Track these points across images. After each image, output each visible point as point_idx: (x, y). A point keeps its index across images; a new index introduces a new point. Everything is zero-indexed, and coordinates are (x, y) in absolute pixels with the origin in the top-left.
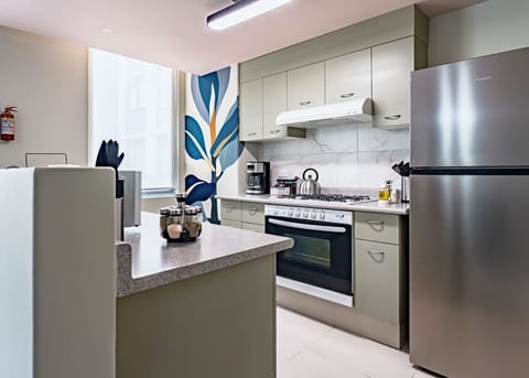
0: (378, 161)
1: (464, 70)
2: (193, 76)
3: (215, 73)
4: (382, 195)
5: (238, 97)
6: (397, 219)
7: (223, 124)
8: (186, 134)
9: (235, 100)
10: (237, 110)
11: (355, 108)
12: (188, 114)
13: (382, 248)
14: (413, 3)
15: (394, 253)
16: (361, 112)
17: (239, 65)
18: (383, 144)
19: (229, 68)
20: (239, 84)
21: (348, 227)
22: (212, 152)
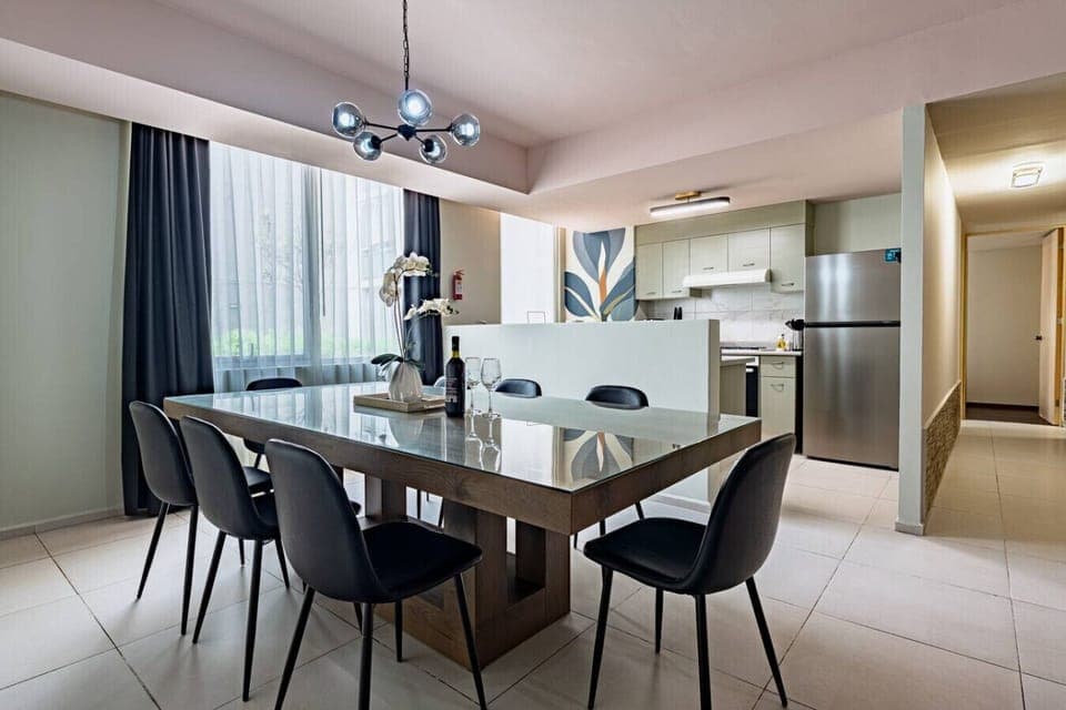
0: (771, 318)
1: (842, 259)
2: (575, 233)
3: (606, 232)
4: (780, 346)
5: (634, 259)
6: (794, 359)
7: (616, 281)
8: (566, 291)
9: (631, 260)
10: (634, 269)
11: (759, 276)
12: (568, 270)
13: (781, 381)
14: (805, 198)
15: (792, 383)
16: (763, 280)
17: (636, 228)
18: (775, 305)
19: (624, 230)
20: (635, 246)
21: (755, 368)
22: (602, 308)
